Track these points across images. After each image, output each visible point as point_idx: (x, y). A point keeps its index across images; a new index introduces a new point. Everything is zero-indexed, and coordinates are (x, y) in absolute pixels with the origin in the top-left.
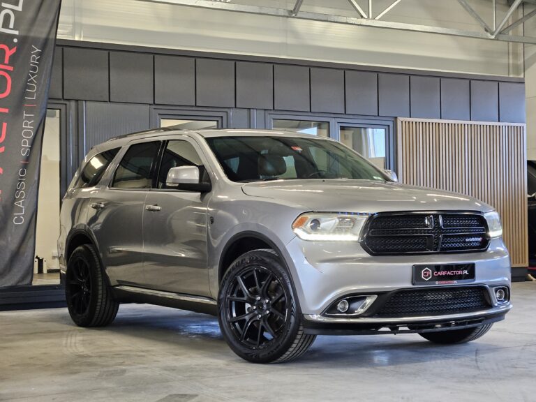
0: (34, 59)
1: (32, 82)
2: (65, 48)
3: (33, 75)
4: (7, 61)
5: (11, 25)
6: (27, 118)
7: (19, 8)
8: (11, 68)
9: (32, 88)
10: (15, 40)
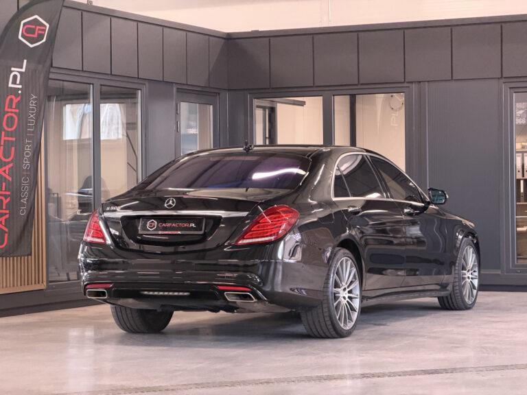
0: (32, 103)
1: (32, 118)
2: (405, 30)
3: (32, 114)
4: (14, 107)
5: (18, 82)
6: (28, 144)
7: (23, 70)
8: (17, 111)
9: (33, 122)
10: (20, 92)
